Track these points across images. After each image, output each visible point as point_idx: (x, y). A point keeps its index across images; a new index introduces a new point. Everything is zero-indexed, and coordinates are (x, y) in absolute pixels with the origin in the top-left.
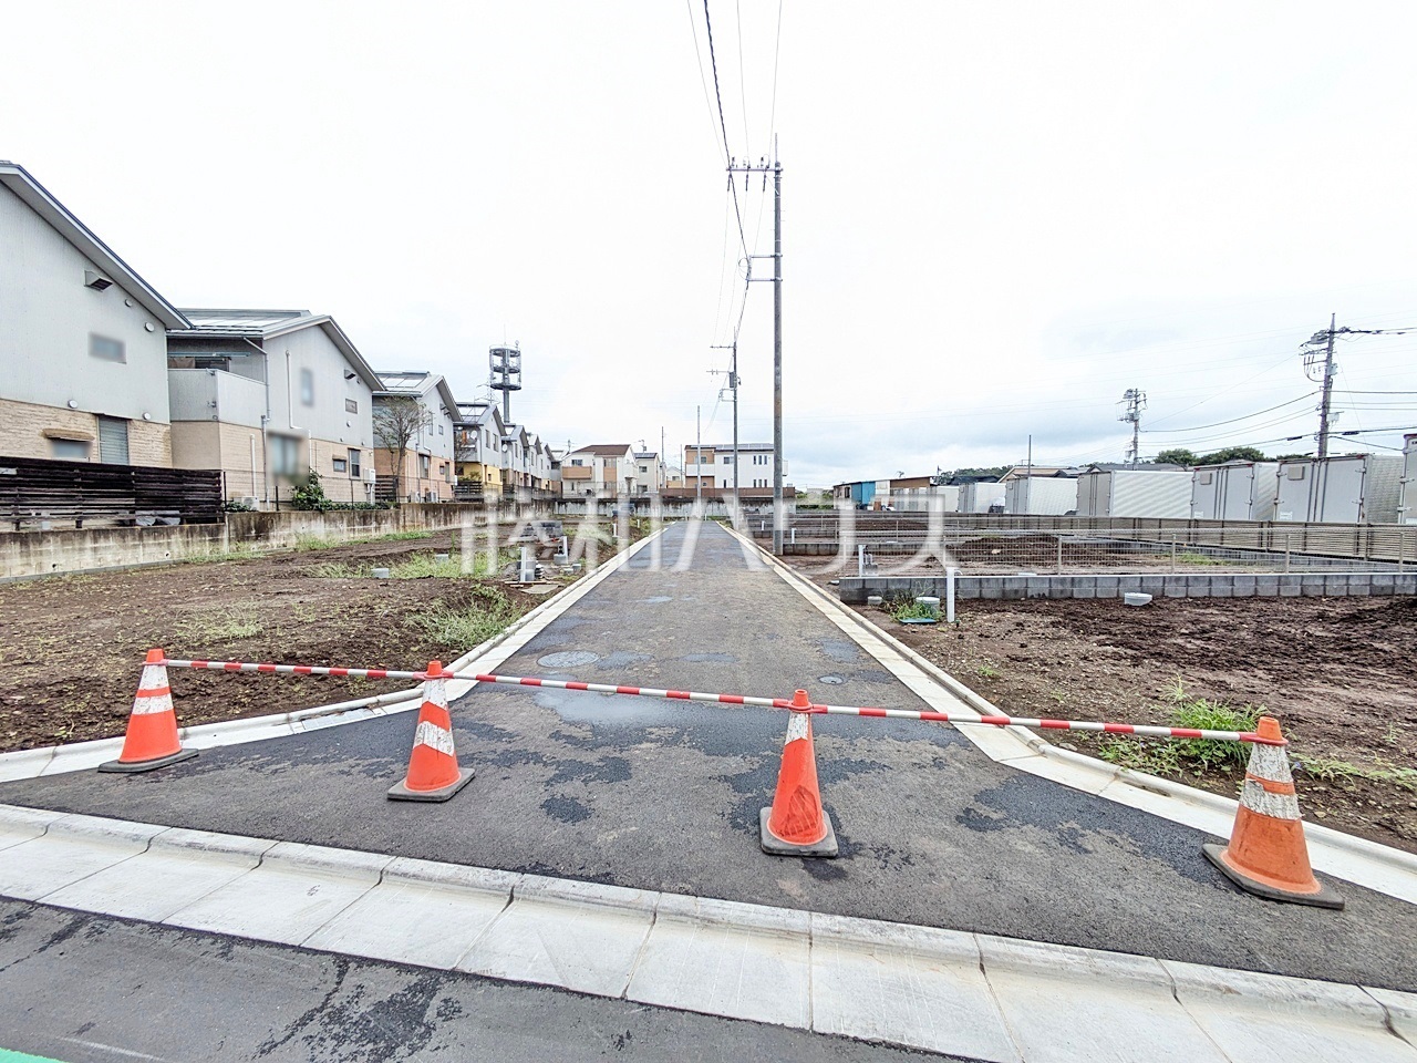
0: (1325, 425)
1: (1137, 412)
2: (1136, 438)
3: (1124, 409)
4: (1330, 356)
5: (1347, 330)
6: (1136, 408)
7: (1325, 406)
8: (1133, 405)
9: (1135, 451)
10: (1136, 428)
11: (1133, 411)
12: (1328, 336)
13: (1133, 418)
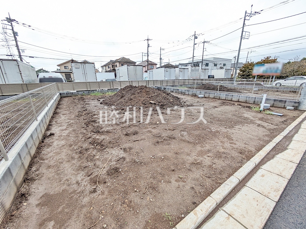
0: (19, 52)
4: (13, 28)
12: (9, 20)
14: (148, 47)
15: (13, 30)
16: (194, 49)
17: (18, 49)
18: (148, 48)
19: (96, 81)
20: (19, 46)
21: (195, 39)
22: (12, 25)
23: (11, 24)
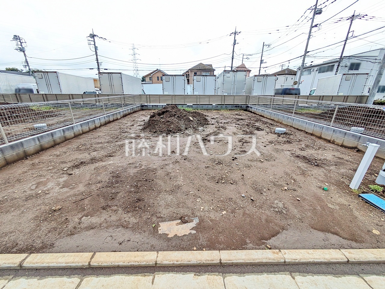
0: (98, 65)
2: (26, 60)
3: (15, 44)
5: (97, 36)
7: (97, 60)
9: (28, 65)
10: (25, 55)
11: (20, 46)
12: (93, 36)
13: (22, 50)
14: (234, 45)
15: (95, 45)
16: (310, 36)
18: (234, 47)
19: (61, 93)
21: (314, 15)
23: (94, 39)
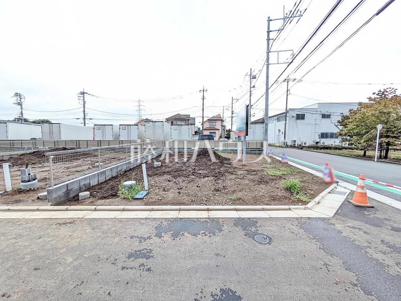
0: (84, 116)
1: (22, 103)
2: (22, 111)
3: (15, 100)
4: (84, 99)
5: (87, 93)
6: (20, 100)
7: (84, 111)
8: (19, 99)
9: (22, 115)
10: (22, 108)
11: (19, 101)
12: (83, 93)
13: (20, 104)
14: (203, 100)
16: (251, 94)
17: (84, 114)
20: (85, 111)
21: (251, 80)
22: (84, 97)
23: (84, 95)
